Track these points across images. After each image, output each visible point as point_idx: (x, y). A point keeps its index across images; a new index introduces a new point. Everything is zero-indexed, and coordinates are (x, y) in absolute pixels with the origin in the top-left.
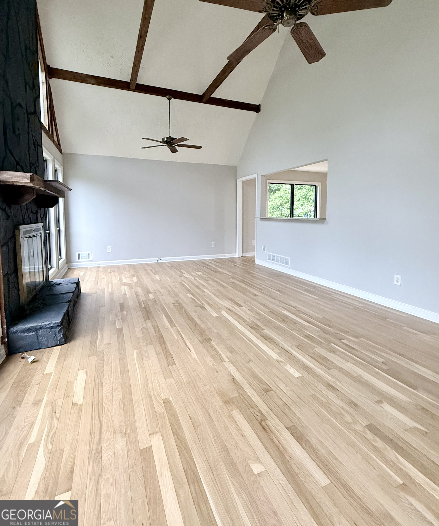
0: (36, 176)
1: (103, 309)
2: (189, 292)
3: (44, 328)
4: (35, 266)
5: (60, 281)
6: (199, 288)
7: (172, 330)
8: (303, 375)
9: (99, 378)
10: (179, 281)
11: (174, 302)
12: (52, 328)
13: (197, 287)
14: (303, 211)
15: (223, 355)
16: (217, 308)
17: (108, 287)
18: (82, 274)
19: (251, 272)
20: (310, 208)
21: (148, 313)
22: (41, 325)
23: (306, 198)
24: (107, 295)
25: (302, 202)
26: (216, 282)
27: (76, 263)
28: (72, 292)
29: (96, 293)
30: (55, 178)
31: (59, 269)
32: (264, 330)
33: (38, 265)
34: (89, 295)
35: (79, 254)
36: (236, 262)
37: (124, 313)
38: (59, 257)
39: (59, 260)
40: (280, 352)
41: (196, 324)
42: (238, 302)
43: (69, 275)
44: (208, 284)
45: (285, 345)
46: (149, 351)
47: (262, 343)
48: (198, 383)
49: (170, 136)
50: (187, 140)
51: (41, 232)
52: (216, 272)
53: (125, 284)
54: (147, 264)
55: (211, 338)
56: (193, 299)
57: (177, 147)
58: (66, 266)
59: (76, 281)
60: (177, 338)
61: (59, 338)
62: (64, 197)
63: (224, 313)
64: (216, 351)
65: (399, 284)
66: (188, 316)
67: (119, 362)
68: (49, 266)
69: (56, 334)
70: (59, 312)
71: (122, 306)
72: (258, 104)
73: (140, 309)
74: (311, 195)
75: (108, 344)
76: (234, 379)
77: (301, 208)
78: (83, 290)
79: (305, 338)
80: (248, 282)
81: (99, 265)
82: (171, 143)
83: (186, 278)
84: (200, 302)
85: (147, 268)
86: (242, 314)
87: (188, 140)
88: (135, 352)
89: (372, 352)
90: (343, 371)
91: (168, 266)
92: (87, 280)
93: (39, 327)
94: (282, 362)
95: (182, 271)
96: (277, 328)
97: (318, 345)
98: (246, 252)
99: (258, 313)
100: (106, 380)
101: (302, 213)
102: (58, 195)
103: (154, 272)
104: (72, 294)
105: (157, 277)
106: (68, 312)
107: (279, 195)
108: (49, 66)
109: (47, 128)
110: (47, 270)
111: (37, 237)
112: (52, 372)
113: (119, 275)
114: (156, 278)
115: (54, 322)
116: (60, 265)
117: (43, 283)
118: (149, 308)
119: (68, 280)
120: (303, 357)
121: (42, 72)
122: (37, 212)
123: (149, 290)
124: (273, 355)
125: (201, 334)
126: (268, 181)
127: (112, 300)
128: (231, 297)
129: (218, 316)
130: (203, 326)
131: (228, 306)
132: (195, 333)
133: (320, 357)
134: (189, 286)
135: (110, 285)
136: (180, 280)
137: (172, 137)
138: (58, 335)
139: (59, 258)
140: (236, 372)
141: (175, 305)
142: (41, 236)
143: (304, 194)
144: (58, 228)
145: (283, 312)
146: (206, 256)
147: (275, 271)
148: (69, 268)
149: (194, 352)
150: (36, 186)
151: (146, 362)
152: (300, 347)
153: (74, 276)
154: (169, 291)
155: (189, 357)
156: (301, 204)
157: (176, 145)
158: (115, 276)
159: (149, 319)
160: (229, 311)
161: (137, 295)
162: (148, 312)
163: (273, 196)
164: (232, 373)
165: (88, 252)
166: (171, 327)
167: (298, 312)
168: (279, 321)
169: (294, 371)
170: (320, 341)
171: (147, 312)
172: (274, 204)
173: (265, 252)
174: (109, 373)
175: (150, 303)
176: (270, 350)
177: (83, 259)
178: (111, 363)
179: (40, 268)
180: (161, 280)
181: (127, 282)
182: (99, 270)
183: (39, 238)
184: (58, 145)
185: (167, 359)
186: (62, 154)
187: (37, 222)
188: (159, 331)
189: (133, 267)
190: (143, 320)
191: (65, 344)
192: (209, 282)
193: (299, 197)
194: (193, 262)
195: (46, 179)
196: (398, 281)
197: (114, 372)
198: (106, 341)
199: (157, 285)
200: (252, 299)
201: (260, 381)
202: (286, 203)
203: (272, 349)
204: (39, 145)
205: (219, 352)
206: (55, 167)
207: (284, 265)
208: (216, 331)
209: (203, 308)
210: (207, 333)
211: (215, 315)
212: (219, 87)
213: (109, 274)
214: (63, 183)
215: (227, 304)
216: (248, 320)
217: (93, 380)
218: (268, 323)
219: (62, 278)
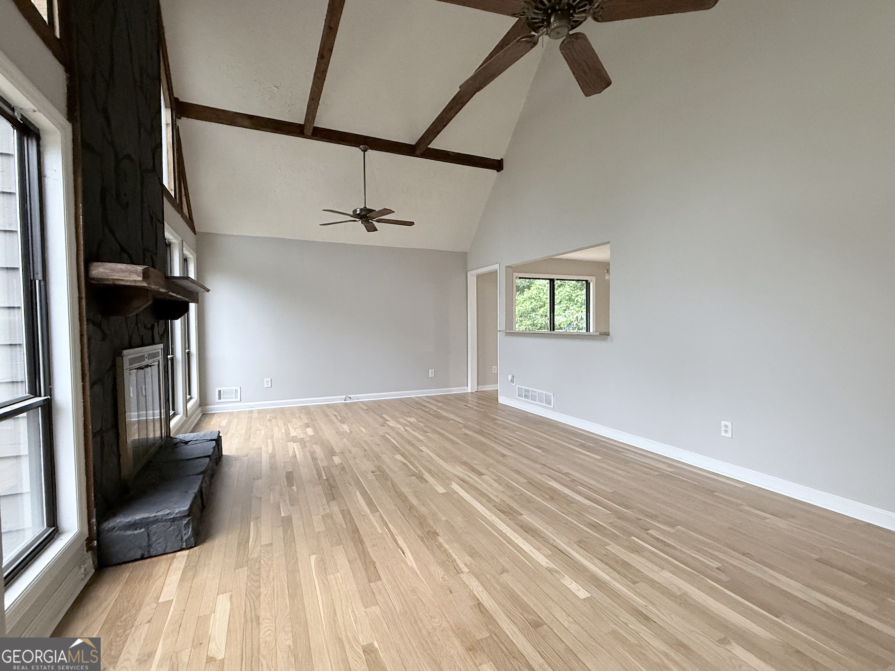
0: (151, 269)
1: (259, 482)
2: (398, 451)
3: (160, 522)
4: (148, 412)
5: (188, 437)
6: (413, 445)
7: (371, 517)
8: (593, 595)
9: (253, 609)
10: (381, 433)
11: (374, 469)
12: (173, 520)
13: (409, 442)
14: (566, 319)
15: (459, 562)
16: (444, 478)
17: (267, 446)
18: (224, 423)
19: (494, 416)
20: (577, 315)
21: (333, 489)
22: (155, 516)
23: (570, 300)
24: (265, 458)
25: (565, 305)
26: (439, 433)
27: (216, 406)
28: (209, 456)
29: (247, 456)
30: (184, 273)
31: (187, 416)
32: (521, 514)
33: (153, 410)
34: (236, 459)
35: (220, 391)
36: (467, 401)
37: (292, 490)
38: (188, 397)
39: (187, 401)
40: (551, 553)
41: (411, 507)
42: (476, 467)
43: (203, 425)
44: (427, 437)
45: (558, 541)
46: (335, 557)
47: (521, 539)
48: (420, 614)
49: (365, 207)
50: (392, 212)
51: (158, 358)
52: (437, 417)
53: (294, 440)
54: (328, 406)
55: (437, 531)
56: (404, 464)
57: (375, 223)
58: (199, 410)
59: (215, 437)
60: (381, 532)
61: (185, 538)
62: (198, 302)
63: (455, 487)
64: (447, 554)
65: (729, 435)
66: (397, 493)
67: (286, 580)
68: (172, 413)
69: (180, 531)
70: (186, 492)
71: (290, 478)
72: (499, 159)
73: (318, 482)
74: (577, 294)
75: (267, 545)
76: (479, 605)
77: (564, 314)
78: (225, 452)
79: (588, 528)
80: (489, 434)
81: (253, 407)
82: (367, 217)
83: (392, 428)
84: (416, 468)
85: (328, 411)
86: (484, 487)
87: (394, 212)
88: (313, 558)
89: (699, 551)
90: (658, 585)
91: (361, 408)
92: (233, 434)
93: (151, 519)
94: (557, 572)
95: (384, 416)
96: (542, 512)
97: (611, 541)
98: (484, 384)
99: (508, 486)
100: (264, 613)
101: (565, 323)
102: (187, 299)
103: (339, 418)
104: (208, 459)
105: (346, 427)
106: (200, 491)
107: (529, 295)
108: (177, 99)
109: (173, 193)
110: (168, 419)
111: (152, 367)
112: (173, 600)
113: (284, 425)
114: (343, 428)
115: (177, 511)
116: (188, 410)
117: (160, 441)
118: (334, 481)
119: (202, 435)
120: (589, 561)
121: (166, 107)
122: (153, 326)
123: (333, 449)
124: (541, 559)
125: (421, 523)
126: (516, 275)
127: (273, 467)
128: (465, 459)
129: (446, 491)
130: (423, 509)
131: (461, 475)
132: (411, 523)
133: (617, 562)
134: (397, 442)
135: (269, 441)
136: (382, 431)
137: (368, 208)
138: (184, 532)
139: (187, 399)
140: (483, 591)
141: (375, 474)
142: (159, 365)
143: (567, 294)
144: (187, 351)
145: (550, 483)
146: (421, 391)
147: (531, 415)
148: (203, 414)
149: (411, 557)
150: (153, 287)
151: (332, 576)
152: (582, 543)
153: (212, 427)
154: (365, 450)
155: (403, 566)
156: (563, 308)
157: (375, 220)
158: (277, 425)
159: (334, 499)
160: (463, 483)
161: (314, 459)
162: (333, 487)
163: (519, 298)
164: (476, 593)
165: (234, 388)
166: (371, 513)
167: (572, 484)
168: (545, 499)
169: (577, 588)
170: (615, 534)
171: (331, 487)
172: (521, 308)
173: (514, 384)
174: (269, 599)
175: (335, 472)
176: (534, 551)
177: (227, 398)
178: (273, 579)
179: (155, 415)
180: (351, 432)
181: (296, 436)
182: (252, 417)
183: (155, 368)
184: (190, 221)
185: (366, 570)
186: (195, 234)
187: (153, 343)
188: (352, 520)
189: (306, 410)
190: (325, 501)
191: (195, 546)
192: (428, 434)
193: (560, 297)
194: (401, 401)
195: (169, 275)
196: (727, 431)
197: (278, 596)
198: (265, 540)
199: (345, 440)
200: (498, 462)
201: (524, 607)
202: (540, 308)
203: (539, 549)
204: (159, 221)
205: (451, 556)
206: (183, 255)
207: (544, 404)
208: (444, 518)
209: (421, 478)
210: (431, 522)
211: (441, 490)
212: (441, 133)
213: (268, 422)
214: (196, 280)
215: (459, 471)
216: (495, 499)
217: (242, 612)
218: (527, 503)
219: (191, 432)
